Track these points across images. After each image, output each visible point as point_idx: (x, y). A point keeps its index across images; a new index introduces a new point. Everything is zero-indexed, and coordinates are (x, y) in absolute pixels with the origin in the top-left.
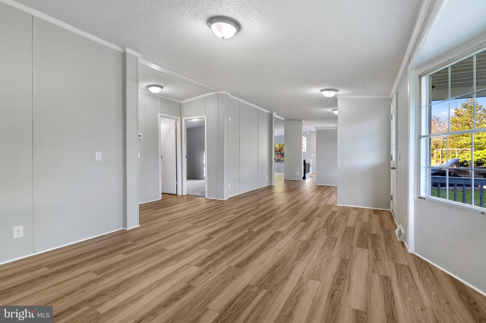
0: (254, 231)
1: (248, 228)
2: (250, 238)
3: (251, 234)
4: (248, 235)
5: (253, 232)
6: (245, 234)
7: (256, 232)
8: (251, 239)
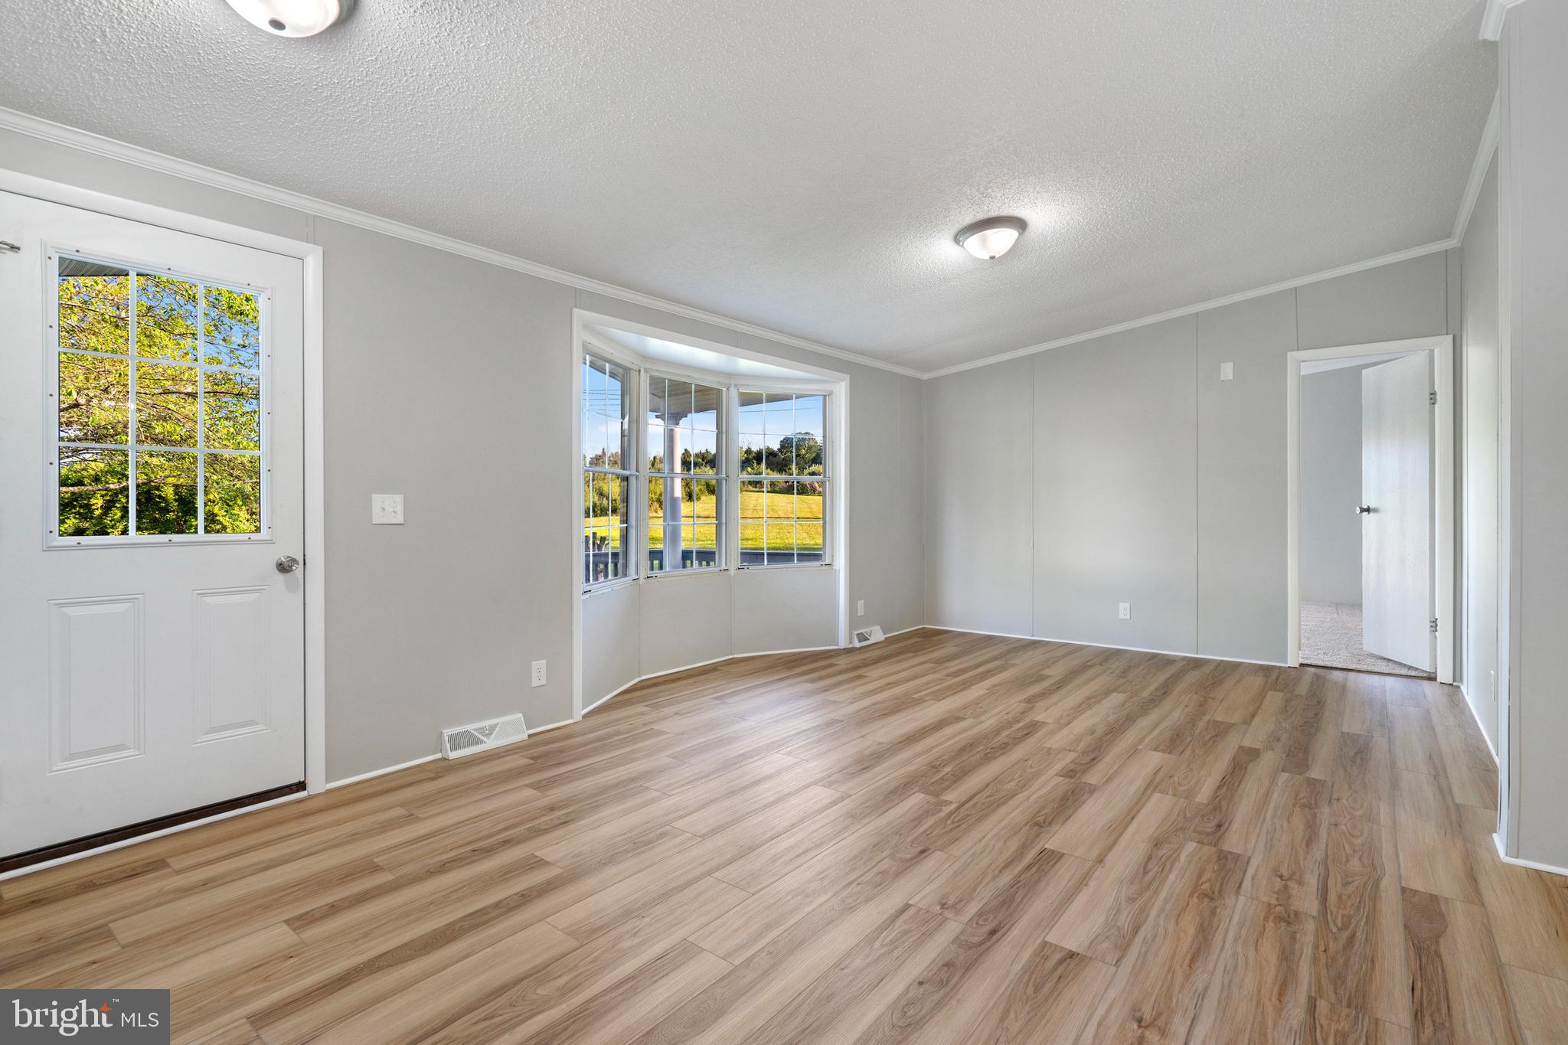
0: (923, 795)
1: (947, 810)
2: (936, 768)
3: (934, 780)
4: (942, 779)
5: (927, 793)
6: (955, 782)
7: (915, 790)
8: (933, 767)
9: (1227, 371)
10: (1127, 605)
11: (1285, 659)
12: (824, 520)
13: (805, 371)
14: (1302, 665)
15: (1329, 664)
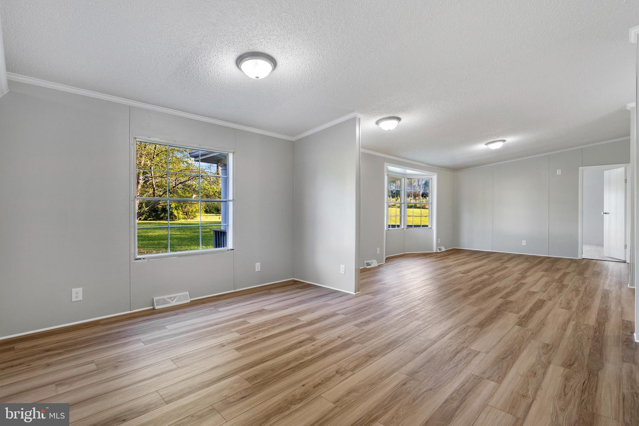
9: (559, 172)
10: (525, 241)
11: (578, 257)
12: (430, 216)
13: (422, 172)
14: (583, 259)
15: (592, 258)
